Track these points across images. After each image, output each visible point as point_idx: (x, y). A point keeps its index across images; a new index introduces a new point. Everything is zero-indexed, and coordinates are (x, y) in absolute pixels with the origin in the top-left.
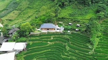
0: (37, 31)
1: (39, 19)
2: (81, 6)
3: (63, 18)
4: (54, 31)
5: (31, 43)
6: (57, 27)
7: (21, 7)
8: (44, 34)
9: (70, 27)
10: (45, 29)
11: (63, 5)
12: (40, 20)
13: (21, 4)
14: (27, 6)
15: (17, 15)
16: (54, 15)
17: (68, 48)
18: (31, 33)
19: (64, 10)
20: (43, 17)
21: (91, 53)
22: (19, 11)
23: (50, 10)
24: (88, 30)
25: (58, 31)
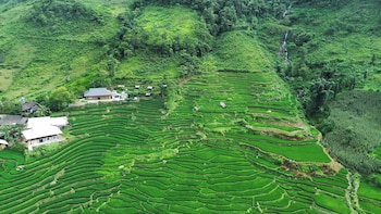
0: (80, 103)
1: (74, 83)
2: (156, 58)
3: (123, 78)
4: (110, 100)
5: (74, 119)
6: (115, 93)
7: (15, 60)
8: (94, 106)
9: (137, 91)
10: (94, 97)
11: (122, 53)
12: (79, 84)
13: (12, 52)
14: (34, 56)
15: (10, 80)
16: (107, 73)
17: (134, 118)
18: (70, 105)
19: (125, 65)
20: (83, 80)
21: (163, 118)
22: (14, 70)
23: (98, 66)
24: (164, 93)
25: (118, 99)
